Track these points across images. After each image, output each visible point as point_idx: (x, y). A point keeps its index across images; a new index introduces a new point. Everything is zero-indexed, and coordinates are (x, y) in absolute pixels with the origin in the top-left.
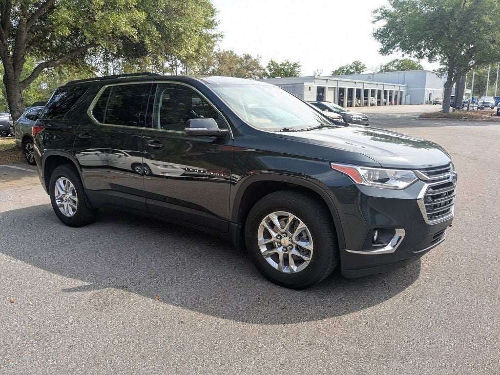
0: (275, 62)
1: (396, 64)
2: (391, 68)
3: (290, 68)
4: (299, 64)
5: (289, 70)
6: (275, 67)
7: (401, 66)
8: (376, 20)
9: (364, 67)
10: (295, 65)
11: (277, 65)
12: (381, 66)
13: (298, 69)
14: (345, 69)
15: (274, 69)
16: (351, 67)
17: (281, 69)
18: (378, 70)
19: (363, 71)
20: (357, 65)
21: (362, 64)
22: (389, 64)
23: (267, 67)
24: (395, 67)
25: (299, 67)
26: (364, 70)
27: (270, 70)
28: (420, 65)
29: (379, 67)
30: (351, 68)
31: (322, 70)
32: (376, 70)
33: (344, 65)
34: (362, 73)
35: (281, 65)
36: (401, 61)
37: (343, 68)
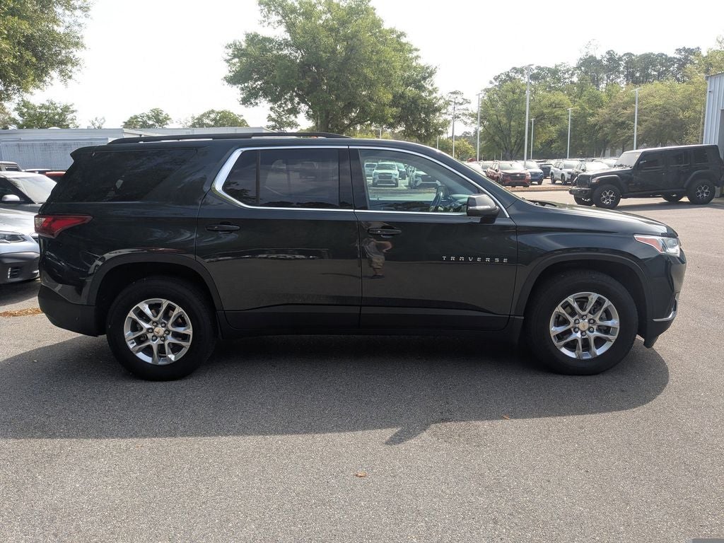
0: (29, 102)
1: (212, 116)
2: (206, 121)
3: (58, 114)
4: (72, 109)
5: (57, 117)
6: (32, 112)
7: (220, 120)
8: (230, 58)
9: (167, 118)
10: (66, 109)
11: (34, 108)
12: (193, 118)
13: (72, 115)
14: (140, 120)
15: (29, 114)
16: (148, 116)
17: (41, 114)
18: (190, 124)
19: (167, 124)
20: (158, 115)
21: (164, 114)
22: (203, 115)
23: (16, 109)
24: (212, 120)
25: (73, 112)
26: (168, 122)
27: (22, 114)
28: (243, 121)
29: (190, 120)
30: (149, 118)
31: (103, 118)
32: (186, 123)
33: (138, 113)
34: (165, 126)
35: (40, 108)
36: (218, 113)
37: (136, 117)
